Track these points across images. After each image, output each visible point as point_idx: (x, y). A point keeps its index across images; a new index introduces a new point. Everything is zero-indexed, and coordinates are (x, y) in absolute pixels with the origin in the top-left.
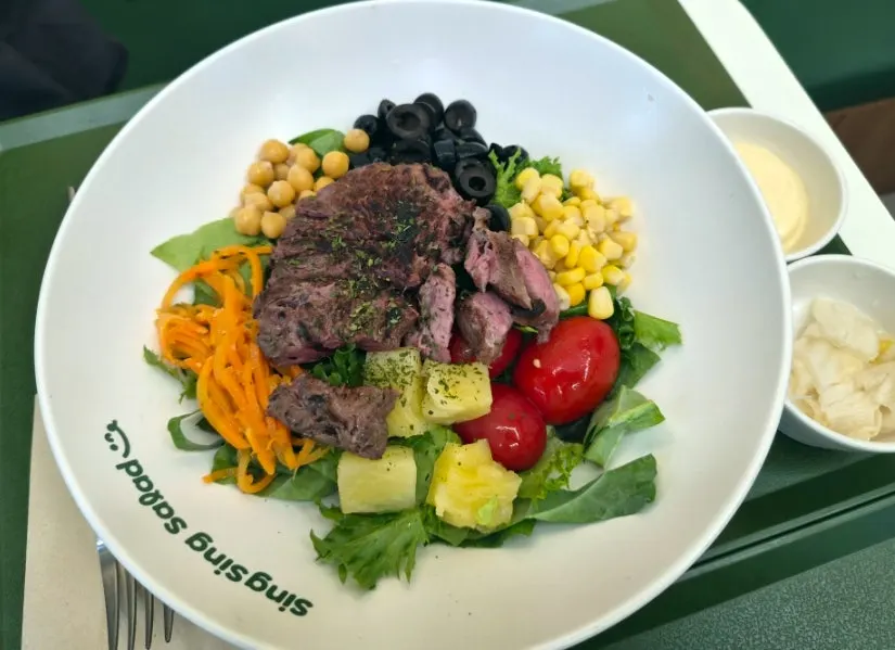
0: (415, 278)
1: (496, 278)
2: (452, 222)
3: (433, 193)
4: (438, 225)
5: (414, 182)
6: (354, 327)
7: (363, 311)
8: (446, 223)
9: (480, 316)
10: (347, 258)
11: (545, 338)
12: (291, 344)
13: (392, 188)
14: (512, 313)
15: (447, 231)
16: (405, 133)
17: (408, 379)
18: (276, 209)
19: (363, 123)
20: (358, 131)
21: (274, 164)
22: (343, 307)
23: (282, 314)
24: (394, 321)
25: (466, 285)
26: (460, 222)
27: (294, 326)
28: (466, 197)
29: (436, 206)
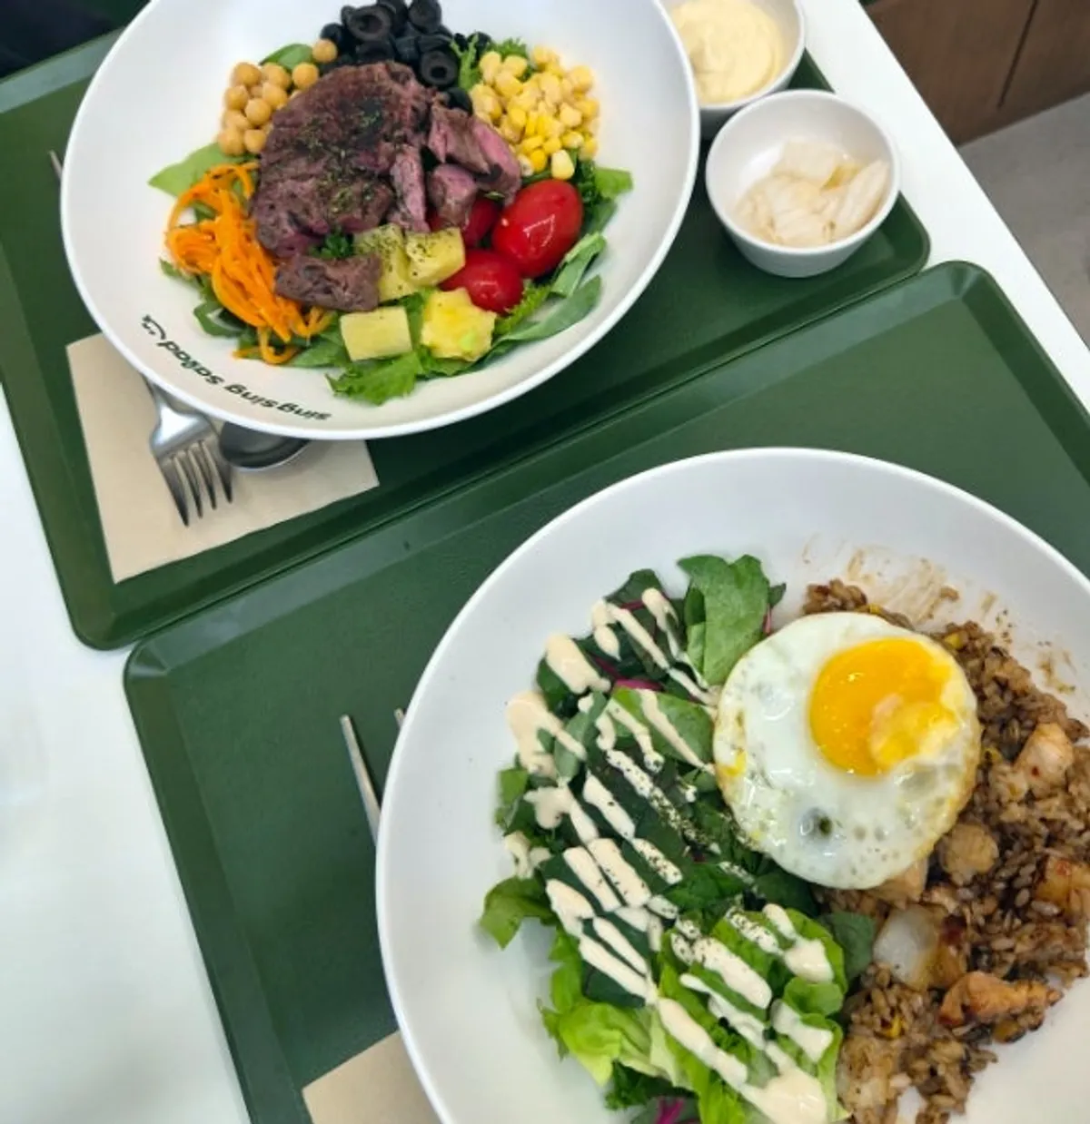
0: (383, 160)
1: (451, 148)
2: (414, 109)
3: (397, 88)
4: (403, 113)
5: (376, 79)
6: (336, 210)
7: (342, 196)
8: (409, 112)
9: (442, 184)
10: (322, 155)
12: (285, 232)
13: (356, 88)
14: (475, 180)
15: (412, 119)
16: (369, 36)
17: (390, 248)
18: (257, 127)
19: (329, 33)
20: (323, 42)
21: (248, 87)
22: (325, 195)
23: (272, 207)
24: (368, 198)
25: (429, 161)
26: (421, 107)
27: (284, 216)
28: (427, 85)
29: (398, 97)
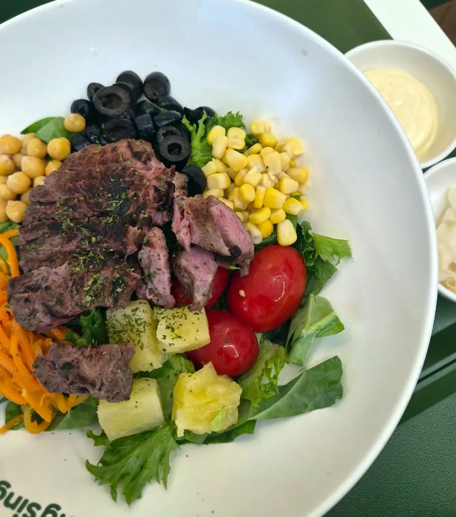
0: (132, 248)
1: (196, 239)
2: (157, 190)
3: (139, 165)
4: (148, 195)
5: (121, 159)
6: (89, 298)
7: (95, 282)
8: (152, 192)
9: (189, 273)
10: (75, 236)
11: (246, 272)
12: (41, 322)
13: (103, 168)
14: (215, 260)
15: (154, 198)
16: (111, 112)
17: (141, 328)
18: (18, 197)
19: (77, 107)
20: (73, 116)
21: (11, 156)
22: (78, 282)
23: (27, 300)
24: (119, 290)
25: (174, 247)
26: (163, 188)
27: (38, 306)
28: (168, 164)
29: (142, 178)
